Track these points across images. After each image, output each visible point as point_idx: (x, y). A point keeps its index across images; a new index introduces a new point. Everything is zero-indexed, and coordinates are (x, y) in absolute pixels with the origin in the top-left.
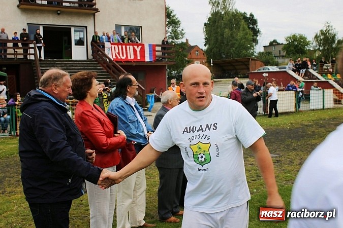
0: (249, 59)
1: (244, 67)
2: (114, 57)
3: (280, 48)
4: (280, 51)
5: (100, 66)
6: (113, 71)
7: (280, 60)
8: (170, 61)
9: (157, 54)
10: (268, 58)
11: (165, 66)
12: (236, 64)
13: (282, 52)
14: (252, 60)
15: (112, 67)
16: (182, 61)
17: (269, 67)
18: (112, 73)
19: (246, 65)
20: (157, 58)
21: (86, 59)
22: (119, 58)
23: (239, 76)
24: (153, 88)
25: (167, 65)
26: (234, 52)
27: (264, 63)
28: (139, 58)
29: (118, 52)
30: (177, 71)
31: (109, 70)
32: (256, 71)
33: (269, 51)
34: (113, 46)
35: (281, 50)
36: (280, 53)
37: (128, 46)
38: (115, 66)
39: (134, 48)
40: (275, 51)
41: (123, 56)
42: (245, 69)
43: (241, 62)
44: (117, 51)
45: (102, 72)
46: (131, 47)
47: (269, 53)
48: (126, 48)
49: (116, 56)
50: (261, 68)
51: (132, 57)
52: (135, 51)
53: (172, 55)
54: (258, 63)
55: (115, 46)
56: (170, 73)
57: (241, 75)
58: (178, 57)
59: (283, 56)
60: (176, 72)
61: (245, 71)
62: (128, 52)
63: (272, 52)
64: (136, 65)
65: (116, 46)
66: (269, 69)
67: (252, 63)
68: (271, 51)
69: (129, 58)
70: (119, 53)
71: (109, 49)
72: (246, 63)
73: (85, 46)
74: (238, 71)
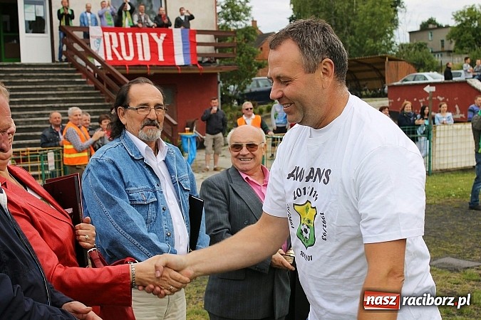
0: (385, 58)
1: (374, 74)
2: (110, 58)
3: (443, 35)
4: (442, 41)
5: (80, 77)
6: (108, 87)
7: (444, 60)
8: (226, 65)
9: (200, 49)
10: (419, 55)
11: (216, 74)
12: (357, 69)
13: (447, 43)
14: (390, 60)
15: (107, 77)
16: (249, 63)
17: (426, 74)
18: (107, 90)
19: (377, 70)
20: (199, 59)
21: (49, 61)
22: (120, 58)
23: (364, 93)
24: (192, 120)
25: (218, 72)
26: (353, 45)
27: (415, 65)
28: (161, 58)
29: (117, 46)
30: (239, 84)
31: (100, 84)
32: (399, 83)
33: (421, 42)
34: (107, 34)
35: (445, 39)
36: (443, 46)
37: (138, 35)
38: (112, 76)
39: (150, 37)
40: (433, 41)
41: (128, 54)
42: (375, 79)
43: (369, 65)
44: (115, 44)
45: (85, 89)
46: (145, 36)
47: (421, 46)
48: (134, 38)
49: (113, 55)
50: (410, 77)
51: (148, 57)
52: (153, 44)
53: (229, 52)
54: (402, 65)
55: (111, 33)
56: (225, 89)
57: (368, 92)
58: (240, 56)
59: (449, 52)
60: (236, 87)
61: (376, 84)
62: (139, 45)
63: (426, 44)
64: (155, 74)
65: (114, 35)
66: (425, 79)
67: (390, 68)
68: (426, 42)
69: (141, 58)
70: (119, 49)
71: (99, 39)
72: (378, 67)
73: (48, 35)
74: (362, 83)
